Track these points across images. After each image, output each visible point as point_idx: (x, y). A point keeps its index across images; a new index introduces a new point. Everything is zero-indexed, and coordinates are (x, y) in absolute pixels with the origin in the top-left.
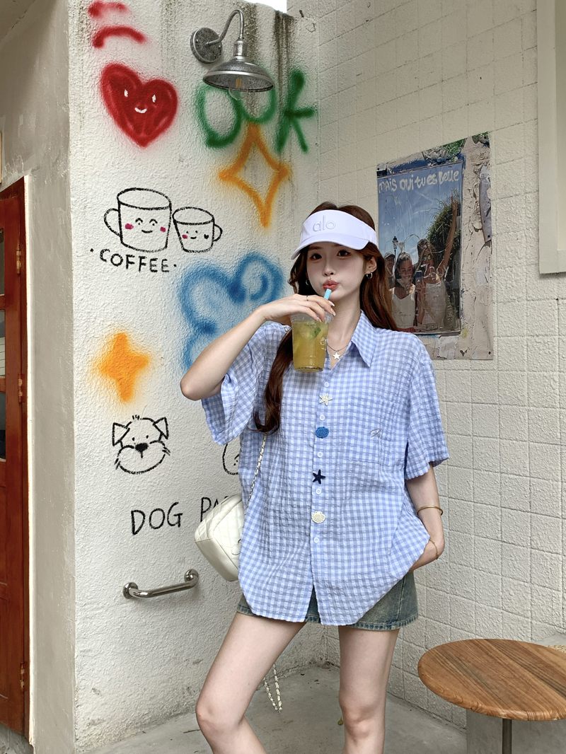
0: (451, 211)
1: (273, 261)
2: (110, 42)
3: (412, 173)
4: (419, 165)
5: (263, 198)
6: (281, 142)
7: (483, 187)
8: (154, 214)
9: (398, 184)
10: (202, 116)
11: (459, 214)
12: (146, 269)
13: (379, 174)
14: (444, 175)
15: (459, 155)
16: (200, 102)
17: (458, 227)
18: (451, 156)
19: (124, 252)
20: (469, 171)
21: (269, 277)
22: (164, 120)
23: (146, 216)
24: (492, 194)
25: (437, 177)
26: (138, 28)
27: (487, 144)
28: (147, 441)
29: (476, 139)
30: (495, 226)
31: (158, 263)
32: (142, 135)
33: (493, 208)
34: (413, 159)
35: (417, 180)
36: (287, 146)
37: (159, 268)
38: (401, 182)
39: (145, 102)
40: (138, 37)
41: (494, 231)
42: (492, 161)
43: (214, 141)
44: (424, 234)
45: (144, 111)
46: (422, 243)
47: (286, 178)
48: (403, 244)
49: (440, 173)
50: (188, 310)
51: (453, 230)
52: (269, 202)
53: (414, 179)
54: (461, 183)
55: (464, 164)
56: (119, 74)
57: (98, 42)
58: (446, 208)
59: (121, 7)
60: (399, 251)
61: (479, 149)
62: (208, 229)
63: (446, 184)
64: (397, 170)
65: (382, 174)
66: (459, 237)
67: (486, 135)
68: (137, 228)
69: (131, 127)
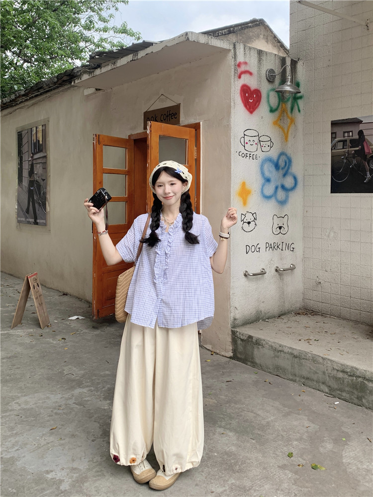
1: (289, 155)
2: (243, 76)
5: (286, 131)
6: (292, 109)
8: (254, 138)
10: (268, 101)
12: (251, 158)
16: (268, 96)
19: (245, 152)
21: (287, 161)
22: (258, 104)
23: (252, 139)
26: (251, 71)
28: (250, 221)
31: (254, 156)
32: (251, 110)
36: (294, 110)
37: (254, 158)
39: (252, 97)
40: (251, 74)
43: (272, 111)
45: (252, 101)
47: (293, 123)
50: (263, 173)
52: (288, 132)
56: (245, 88)
57: (240, 77)
59: (246, 63)
62: (269, 143)
68: (249, 143)
69: (248, 107)
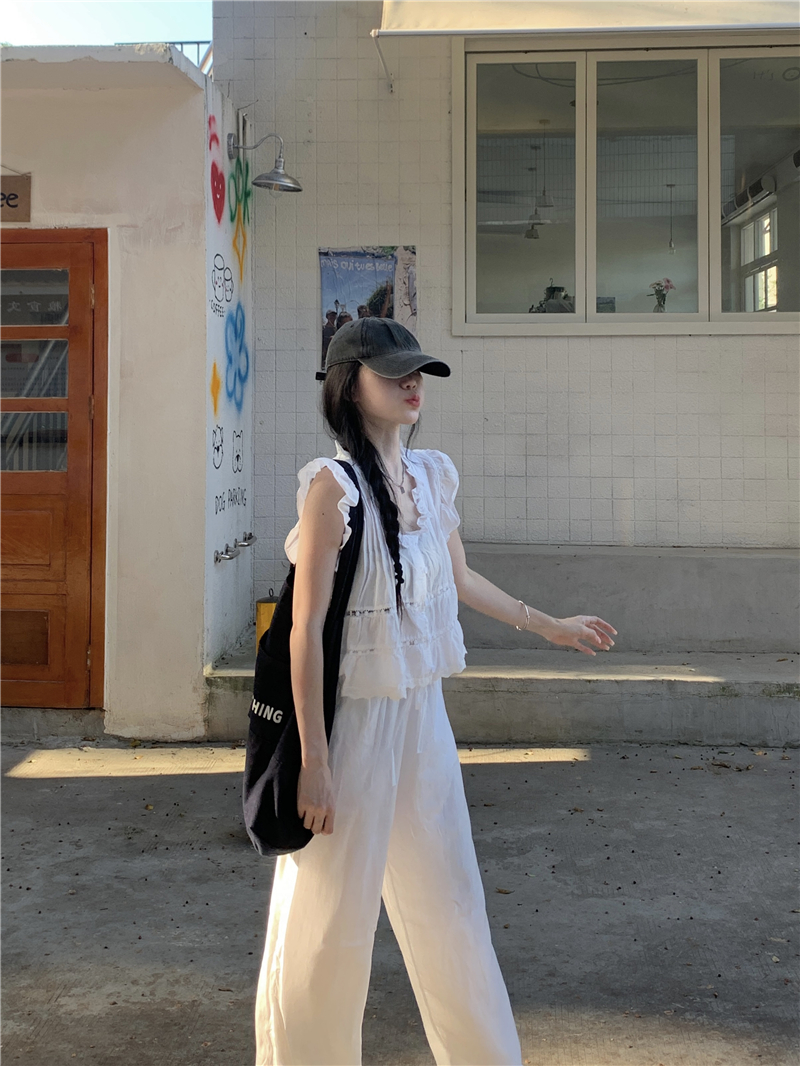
0: (386, 290)
3: (353, 259)
4: (360, 255)
7: (411, 279)
9: (339, 265)
11: (392, 293)
13: (320, 253)
14: (380, 266)
15: (392, 255)
17: (391, 301)
18: (387, 254)
20: (400, 266)
24: (417, 284)
25: (374, 265)
27: (414, 253)
29: (406, 248)
30: (419, 304)
33: (418, 293)
34: (353, 250)
35: (357, 265)
38: (342, 263)
41: (418, 307)
42: (417, 264)
44: (364, 302)
46: (362, 307)
48: (344, 306)
49: (377, 264)
50: (227, 346)
51: (387, 303)
53: (354, 263)
54: (393, 273)
55: (396, 262)
58: (381, 287)
60: (340, 310)
61: (408, 254)
63: (382, 272)
64: (338, 254)
65: (324, 254)
66: (392, 308)
67: (413, 248)
